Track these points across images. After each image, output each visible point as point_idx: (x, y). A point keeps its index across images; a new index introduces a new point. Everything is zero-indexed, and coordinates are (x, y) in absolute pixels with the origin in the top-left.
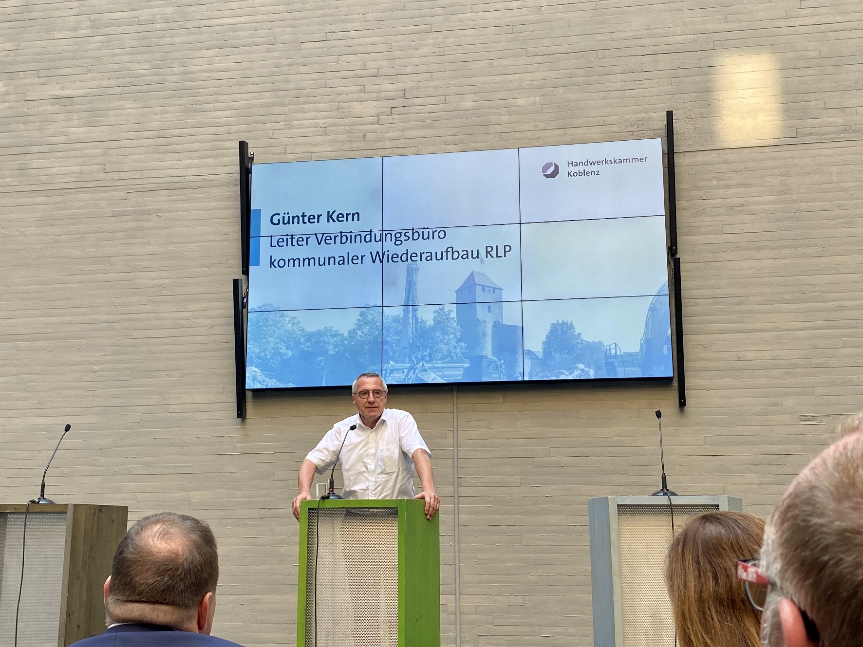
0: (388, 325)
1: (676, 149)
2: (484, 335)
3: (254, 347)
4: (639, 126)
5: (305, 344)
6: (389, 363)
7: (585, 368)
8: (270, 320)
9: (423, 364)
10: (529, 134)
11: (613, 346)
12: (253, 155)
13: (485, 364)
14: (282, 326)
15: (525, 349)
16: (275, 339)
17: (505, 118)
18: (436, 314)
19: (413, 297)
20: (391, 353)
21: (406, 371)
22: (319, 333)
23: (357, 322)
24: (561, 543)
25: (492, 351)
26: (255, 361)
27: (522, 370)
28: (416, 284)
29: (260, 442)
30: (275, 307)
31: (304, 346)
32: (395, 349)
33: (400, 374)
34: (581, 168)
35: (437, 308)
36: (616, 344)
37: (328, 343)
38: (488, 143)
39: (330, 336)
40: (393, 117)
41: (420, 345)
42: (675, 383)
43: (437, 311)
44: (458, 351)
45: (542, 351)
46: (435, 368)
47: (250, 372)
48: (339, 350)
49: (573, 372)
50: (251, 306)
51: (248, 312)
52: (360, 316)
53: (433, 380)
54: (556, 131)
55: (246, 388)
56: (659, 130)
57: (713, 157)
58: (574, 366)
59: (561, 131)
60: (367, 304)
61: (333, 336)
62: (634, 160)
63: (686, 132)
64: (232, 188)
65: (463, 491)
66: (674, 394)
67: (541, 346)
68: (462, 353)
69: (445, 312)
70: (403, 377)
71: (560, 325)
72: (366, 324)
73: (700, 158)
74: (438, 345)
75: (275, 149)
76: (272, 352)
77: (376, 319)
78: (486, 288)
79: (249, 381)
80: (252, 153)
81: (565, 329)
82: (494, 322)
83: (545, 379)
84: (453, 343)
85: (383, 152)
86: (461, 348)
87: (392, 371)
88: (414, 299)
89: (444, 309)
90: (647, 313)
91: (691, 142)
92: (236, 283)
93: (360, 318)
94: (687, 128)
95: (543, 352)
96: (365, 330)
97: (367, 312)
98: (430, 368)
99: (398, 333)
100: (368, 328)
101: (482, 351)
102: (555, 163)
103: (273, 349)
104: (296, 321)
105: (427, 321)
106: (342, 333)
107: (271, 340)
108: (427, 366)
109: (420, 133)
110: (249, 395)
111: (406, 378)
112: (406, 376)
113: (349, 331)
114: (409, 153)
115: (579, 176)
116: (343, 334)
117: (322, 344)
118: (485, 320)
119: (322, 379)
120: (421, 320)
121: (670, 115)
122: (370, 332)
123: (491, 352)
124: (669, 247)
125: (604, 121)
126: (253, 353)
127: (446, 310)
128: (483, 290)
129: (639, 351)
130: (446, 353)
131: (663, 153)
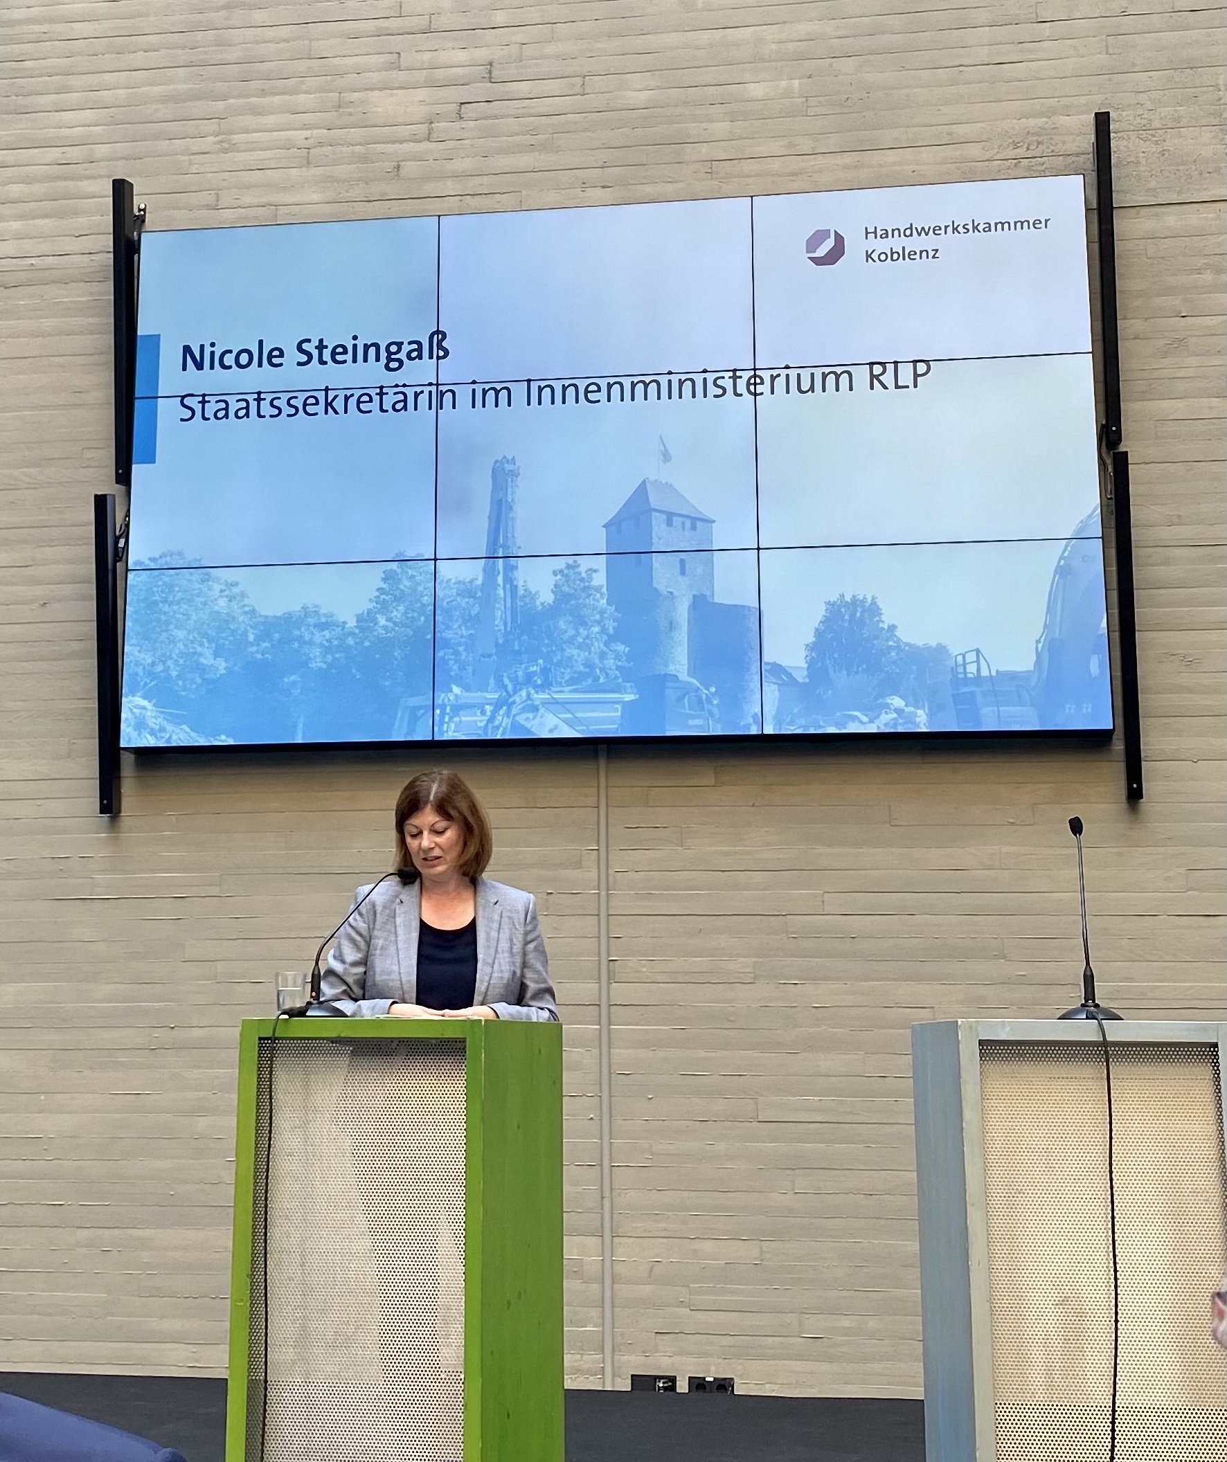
0: (447, 603)
1: (1117, 200)
2: (672, 626)
3: (139, 652)
4: (1032, 147)
5: (258, 645)
6: (451, 691)
7: (906, 706)
8: (177, 589)
9: (529, 695)
10: (776, 165)
11: (971, 657)
12: (144, 210)
13: (671, 694)
14: (205, 604)
15: (765, 659)
16: (189, 632)
17: (721, 128)
18: (559, 577)
19: (506, 537)
20: (455, 667)
21: (488, 708)
22: (289, 621)
23: (377, 594)
24: (849, 1118)
25: (689, 664)
26: (142, 684)
27: (758, 710)
28: (515, 507)
29: (153, 871)
30: (189, 559)
31: (255, 649)
32: (463, 657)
33: (475, 715)
34: (897, 243)
35: (560, 563)
36: (978, 651)
37: (311, 643)
38: (681, 185)
39: (315, 626)
40: (464, 124)
41: (523, 649)
42: (1118, 745)
43: (561, 571)
44: (610, 663)
45: (806, 666)
46: (556, 702)
47: (131, 710)
48: (334, 658)
49: (878, 717)
50: (134, 556)
51: (127, 570)
52: (385, 580)
53: (551, 731)
54: (838, 156)
55: (122, 746)
56: (1077, 155)
57: (1206, 219)
58: (880, 701)
59: (848, 159)
60: (401, 554)
61: (322, 627)
62: (1019, 224)
63: (1141, 159)
64: (96, 287)
65: (620, 992)
66: (1116, 770)
67: (804, 653)
68: (618, 668)
69: (580, 573)
70: (482, 724)
71: (846, 605)
72: (397, 599)
73: (1172, 220)
74: (563, 650)
75: (194, 198)
76: (181, 661)
77: (420, 588)
78: (675, 519)
79: (129, 730)
80: (142, 206)
81: (858, 615)
82: (694, 596)
83: (812, 731)
84: (598, 646)
85: (438, 207)
86: (618, 658)
87: (457, 709)
88: (510, 543)
89: (578, 566)
90: (1051, 582)
91: (1153, 184)
92: (101, 502)
93: (385, 586)
94: (1143, 152)
95: (808, 668)
96: (395, 613)
97: (399, 571)
98: (545, 703)
99: (471, 620)
100: (401, 608)
101: (666, 666)
102: (835, 232)
103: (182, 654)
104: (236, 590)
105: (537, 593)
106: (342, 620)
107: (181, 634)
108: (538, 697)
109: (524, 161)
110: (127, 761)
111: (490, 726)
112: (489, 721)
113: (357, 616)
114: (498, 207)
115: (892, 260)
116: (345, 623)
117: (296, 645)
118: (672, 593)
119: (295, 726)
120: (526, 590)
121: (1102, 122)
122: (407, 618)
123: (686, 667)
124: (1103, 426)
125: (950, 134)
126: (137, 664)
127: (583, 569)
128: (669, 523)
129: (1032, 669)
130: (581, 668)
131: (1088, 210)
